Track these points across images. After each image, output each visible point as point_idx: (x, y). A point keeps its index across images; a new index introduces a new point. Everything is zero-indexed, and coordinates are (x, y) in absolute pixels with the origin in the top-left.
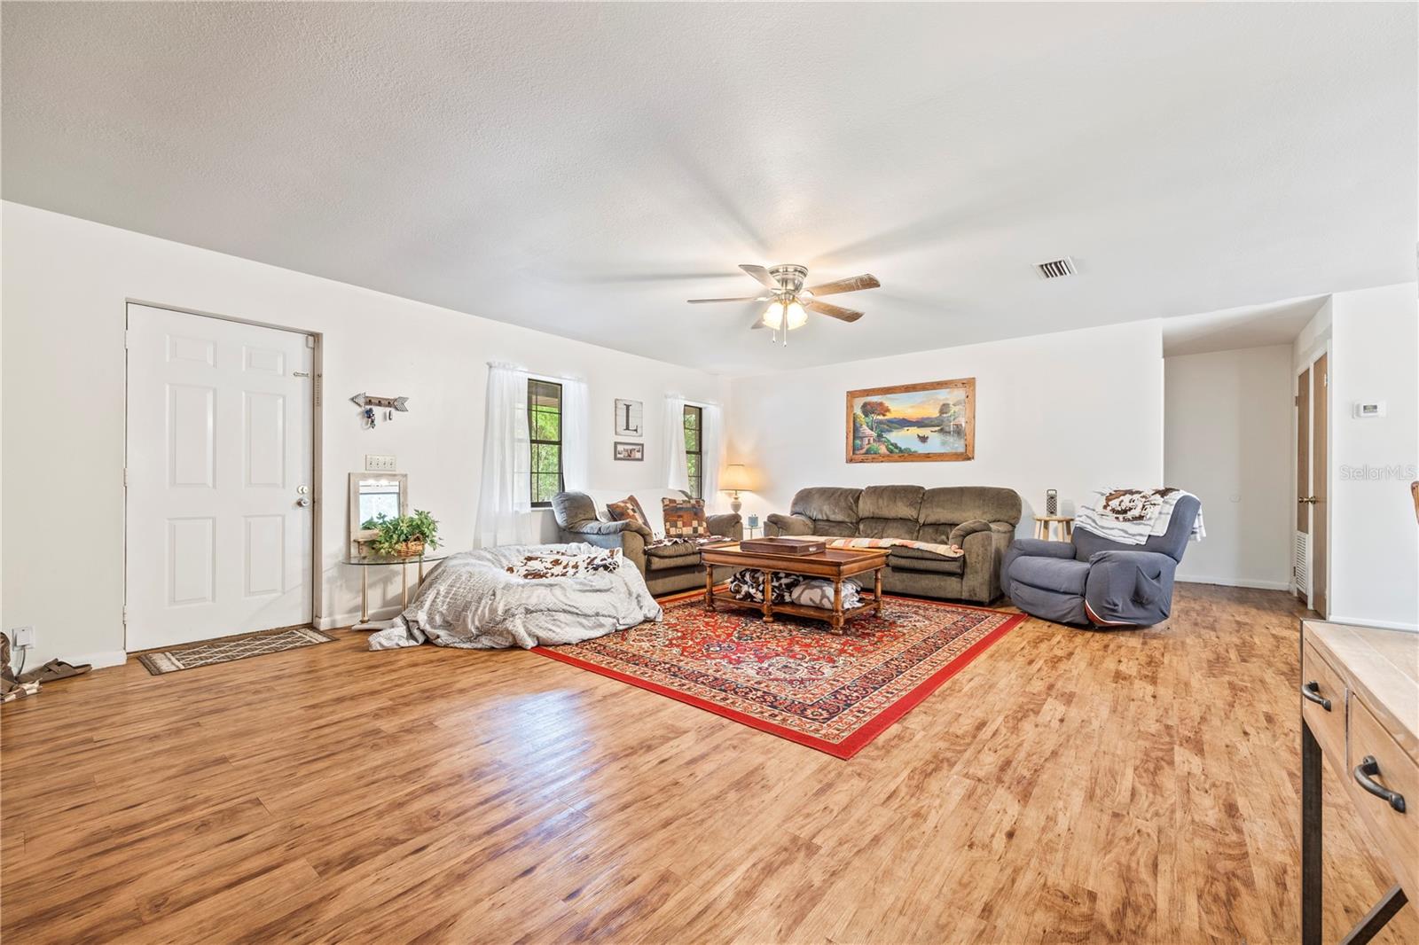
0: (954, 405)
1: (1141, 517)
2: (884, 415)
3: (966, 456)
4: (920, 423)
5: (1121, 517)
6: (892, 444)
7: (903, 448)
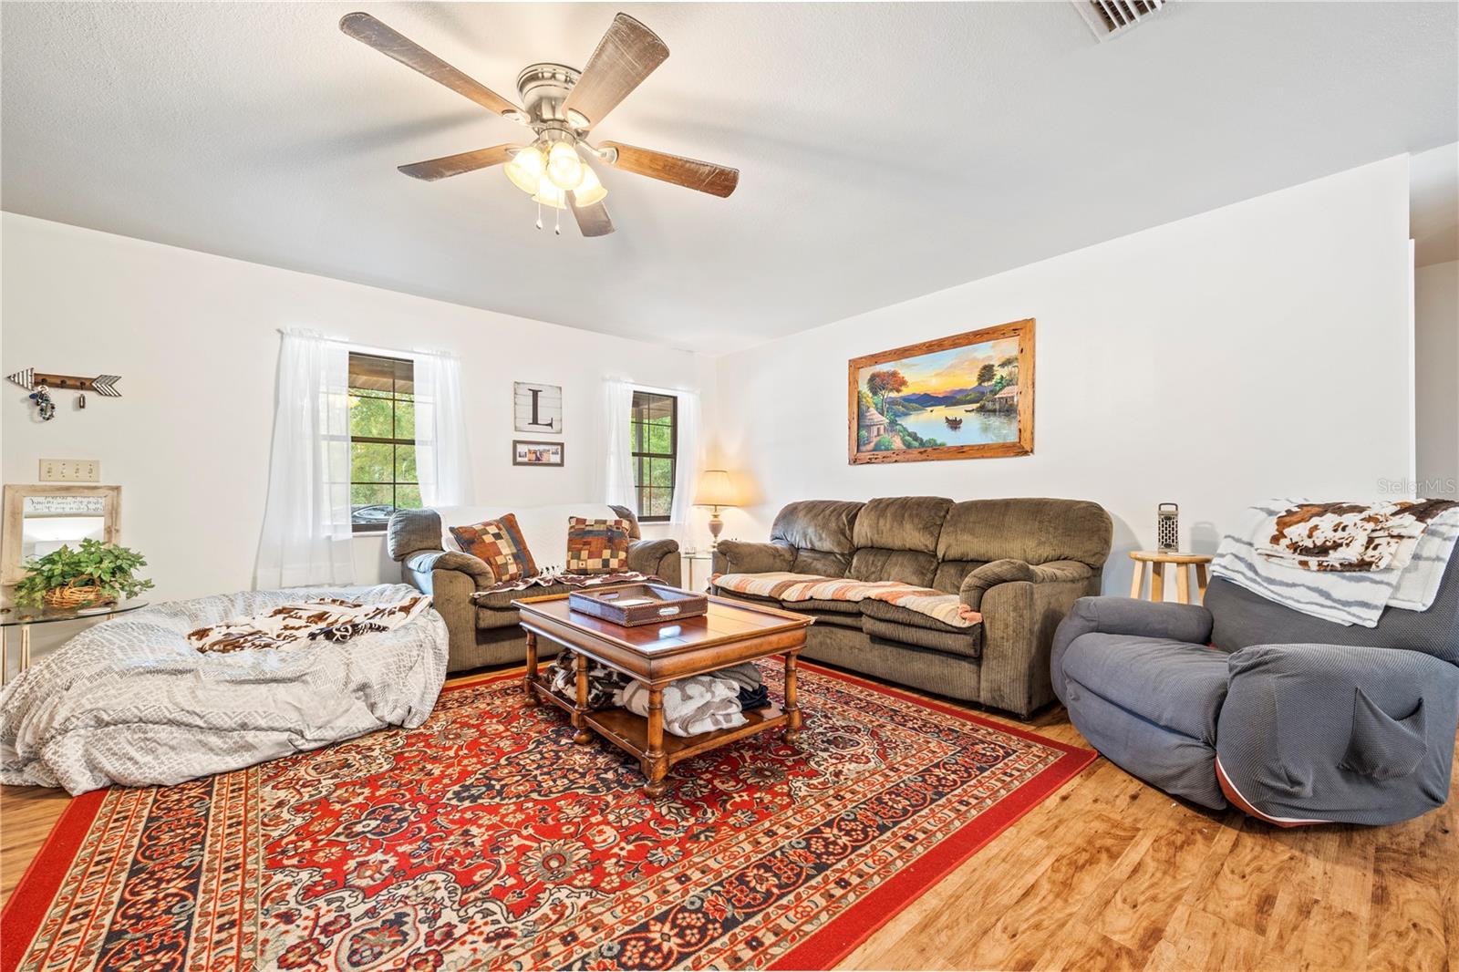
0: (1003, 365)
1: (1364, 565)
2: (898, 391)
3: (1020, 449)
4: (950, 400)
5: (1313, 561)
6: (910, 435)
7: (925, 439)
